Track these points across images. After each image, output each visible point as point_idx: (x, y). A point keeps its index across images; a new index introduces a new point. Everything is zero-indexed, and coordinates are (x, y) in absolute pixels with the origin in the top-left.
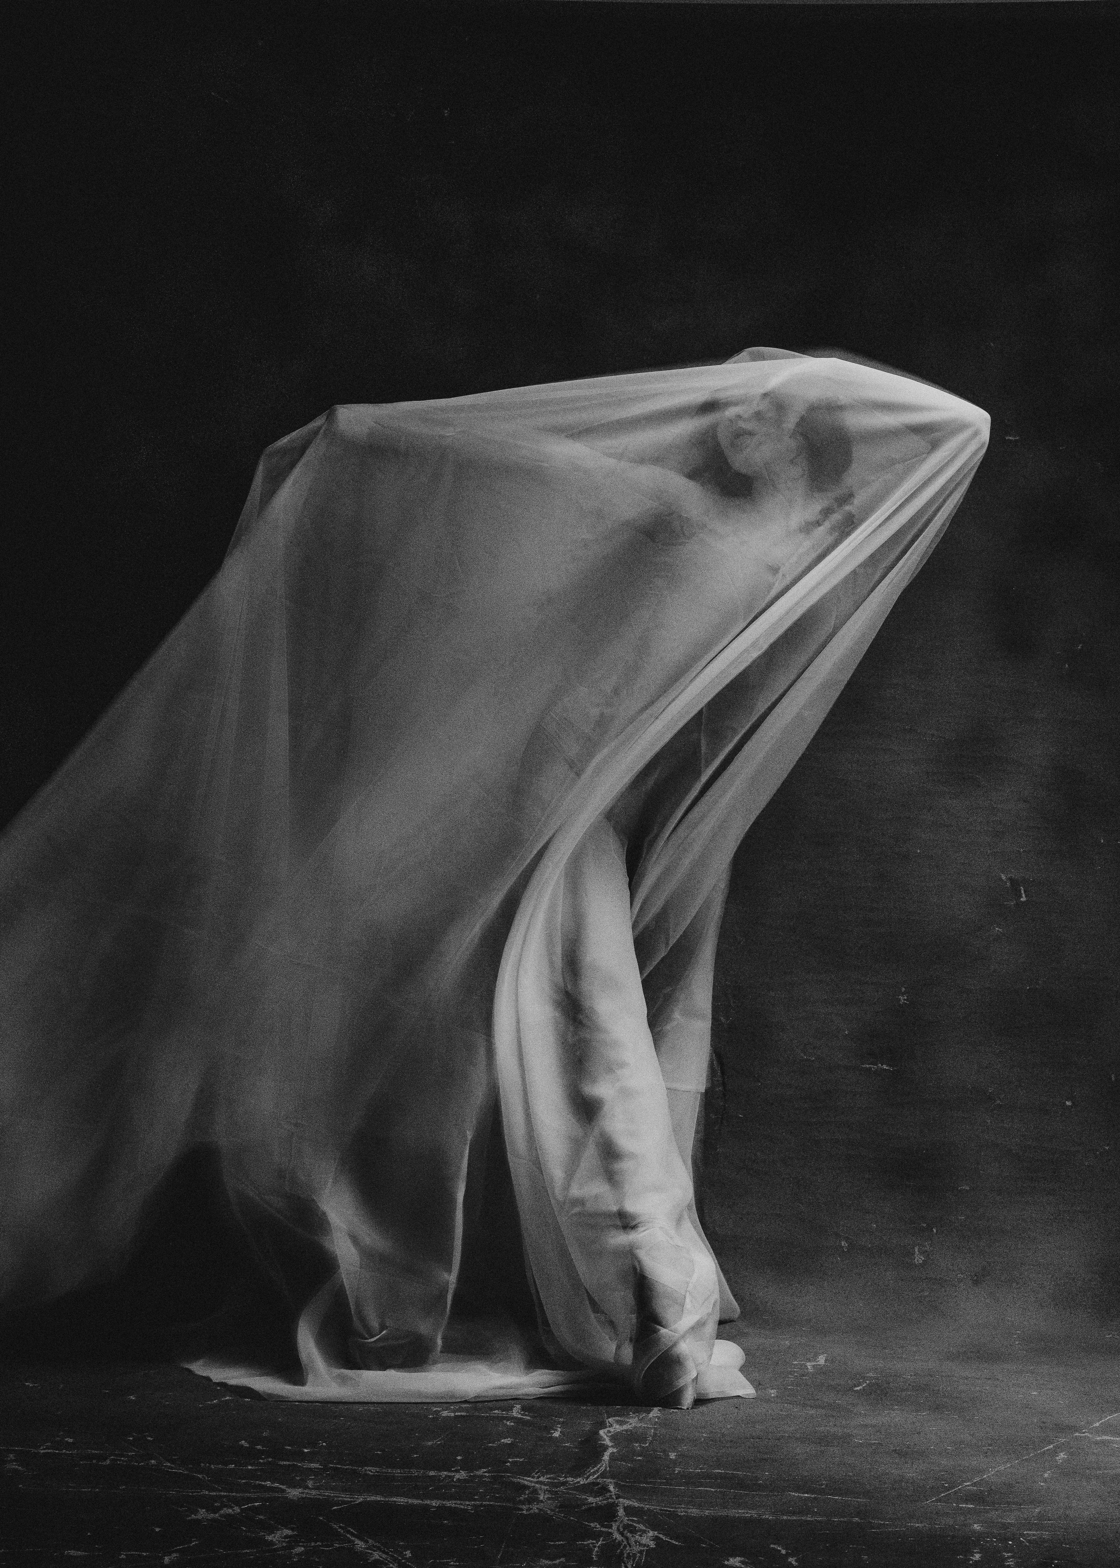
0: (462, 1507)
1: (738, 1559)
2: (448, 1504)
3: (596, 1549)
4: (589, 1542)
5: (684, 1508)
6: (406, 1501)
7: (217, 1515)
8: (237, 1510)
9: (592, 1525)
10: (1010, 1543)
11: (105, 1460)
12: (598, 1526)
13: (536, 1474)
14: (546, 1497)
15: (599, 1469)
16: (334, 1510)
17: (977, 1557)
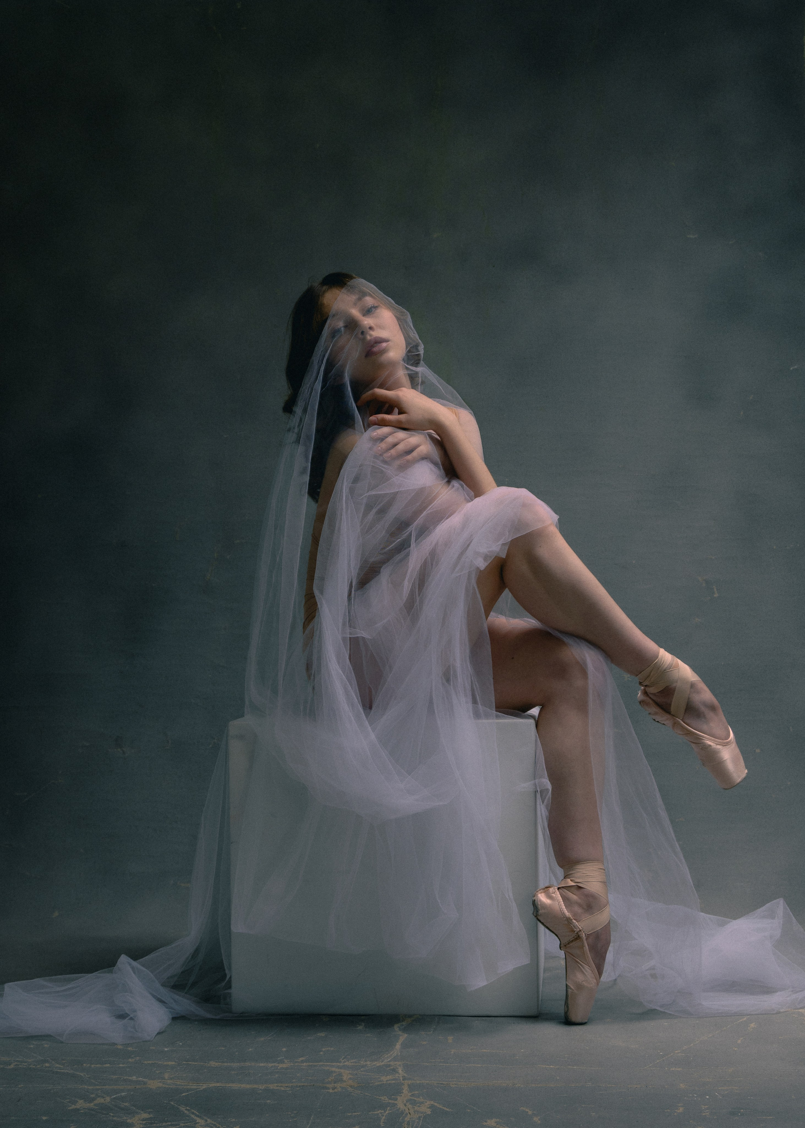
0: (283, 1089)
1: (494, 1120)
2: (272, 1087)
3: (384, 1118)
4: (379, 1112)
5: (456, 1081)
6: (239, 1086)
7: (92, 1104)
8: (108, 1099)
9: (382, 1098)
10: (707, 1097)
11: (10, 1065)
12: (387, 1099)
13: (343, 1059)
14: (348, 1077)
15: (392, 1055)
16: (183, 1096)
17: (681, 1110)
